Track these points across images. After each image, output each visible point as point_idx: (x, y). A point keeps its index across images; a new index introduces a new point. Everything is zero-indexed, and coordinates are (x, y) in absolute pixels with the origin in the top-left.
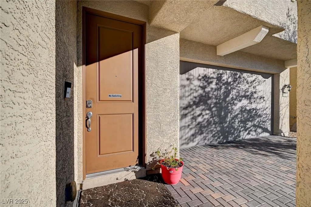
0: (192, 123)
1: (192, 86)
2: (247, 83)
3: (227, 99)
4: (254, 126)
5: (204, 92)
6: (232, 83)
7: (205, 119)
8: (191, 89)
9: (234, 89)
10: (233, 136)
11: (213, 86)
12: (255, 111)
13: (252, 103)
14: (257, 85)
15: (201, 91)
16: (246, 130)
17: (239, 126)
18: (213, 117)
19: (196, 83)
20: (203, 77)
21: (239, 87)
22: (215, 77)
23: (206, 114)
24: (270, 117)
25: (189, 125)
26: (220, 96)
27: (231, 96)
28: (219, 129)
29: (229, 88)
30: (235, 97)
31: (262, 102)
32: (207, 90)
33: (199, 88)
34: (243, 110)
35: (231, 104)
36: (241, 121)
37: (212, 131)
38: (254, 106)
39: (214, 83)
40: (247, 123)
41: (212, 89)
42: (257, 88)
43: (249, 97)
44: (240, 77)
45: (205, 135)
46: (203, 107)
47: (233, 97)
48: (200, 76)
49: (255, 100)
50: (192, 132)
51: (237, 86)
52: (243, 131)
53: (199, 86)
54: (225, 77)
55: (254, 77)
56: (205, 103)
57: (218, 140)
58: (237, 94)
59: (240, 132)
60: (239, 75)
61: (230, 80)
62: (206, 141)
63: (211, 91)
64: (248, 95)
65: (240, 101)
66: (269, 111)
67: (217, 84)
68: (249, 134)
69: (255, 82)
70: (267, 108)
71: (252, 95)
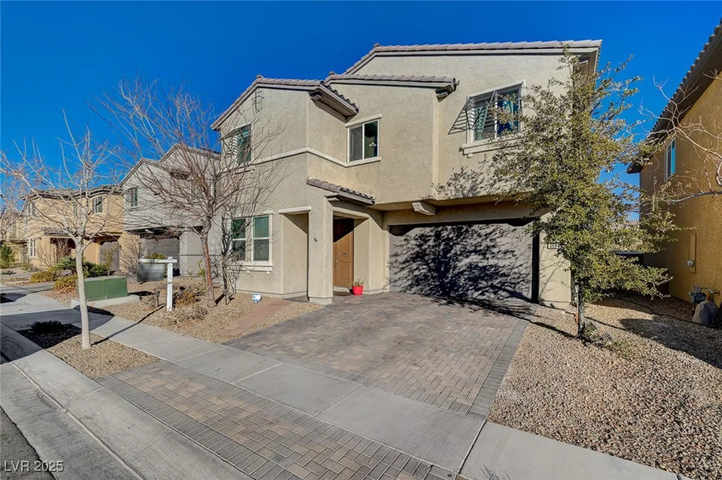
0: (409, 275)
1: (409, 246)
2: (479, 235)
3: (449, 255)
4: (492, 286)
5: (421, 249)
6: (454, 239)
7: (422, 273)
8: (408, 248)
9: (458, 244)
10: (457, 293)
11: (431, 243)
12: (493, 269)
13: (488, 259)
14: (498, 237)
15: (417, 249)
16: (477, 290)
17: (467, 284)
18: (431, 272)
19: (413, 242)
20: (420, 237)
21: (466, 242)
22: (433, 234)
23: (423, 269)
25: (406, 277)
26: (439, 252)
27: (453, 252)
28: (437, 283)
29: (451, 244)
30: (459, 253)
31: (510, 258)
32: (423, 248)
33: (417, 247)
34: (471, 267)
35: (453, 260)
37: (429, 285)
38: (492, 262)
39: (432, 241)
40: (480, 281)
41: (429, 246)
42: (498, 240)
43: (483, 253)
44: (466, 231)
45: (421, 287)
46: (420, 262)
47: (456, 253)
48: (416, 235)
49: (494, 255)
50: (410, 282)
51: (462, 241)
52: (472, 290)
53: (416, 245)
54: (445, 234)
55: (492, 227)
56: (422, 258)
58: (462, 250)
59: (468, 290)
60: (464, 229)
61: (451, 236)
62: (423, 292)
63: (429, 248)
64: (481, 250)
65: (467, 257)
66: (527, 270)
67: (435, 241)
68: (482, 294)
69: (494, 234)
70: (521, 265)
71: (487, 250)
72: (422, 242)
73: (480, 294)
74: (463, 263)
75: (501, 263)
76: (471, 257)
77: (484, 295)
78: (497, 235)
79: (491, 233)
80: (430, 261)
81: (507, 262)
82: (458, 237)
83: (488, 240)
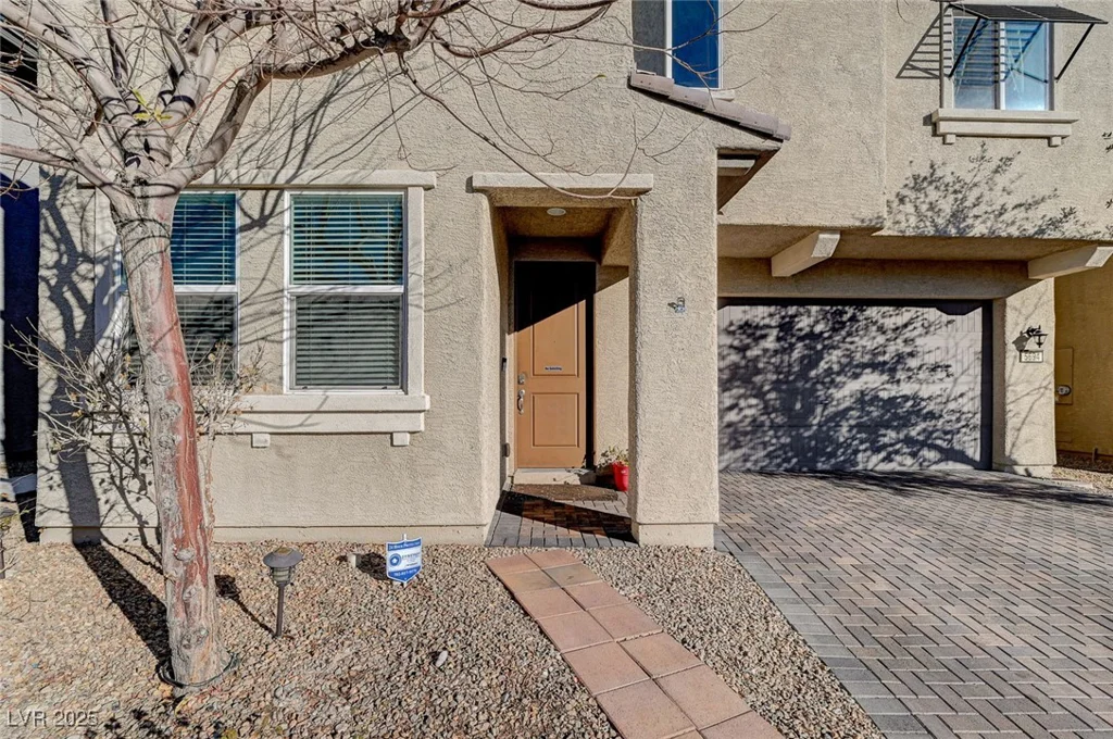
2: (882, 330)
3: (813, 373)
4: (908, 441)
5: (744, 357)
6: (826, 335)
7: (745, 417)
9: (834, 348)
10: (833, 461)
11: (770, 343)
12: (910, 403)
13: (898, 381)
14: (920, 335)
15: (734, 357)
16: (877, 450)
17: (854, 438)
18: (769, 414)
20: (741, 327)
21: (852, 343)
22: (773, 323)
23: (750, 407)
24: (977, 421)
26: (790, 365)
27: (823, 365)
28: (785, 440)
29: (819, 347)
30: (836, 368)
31: (941, 380)
32: (749, 353)
33: (732, 351)
34: (862, 400)
35: (823, 383)
36: (860, 427)
37: (765, 444)
38: (906, 389)
39: (771, 338)
40: (883, 432)
41: (766, 351)
42: (919, 342)
43: (890, 369)
44: (853, 319)
45: (745, 450)
46: (742, 391)
47: (830, 368)
48: (731, 324)
49: (910, 374)
51: (843, 342)
52: (865, 451)
53: (731, 347)
54: (804, 323)
55: (907, 314)
56: (747, 381)
57: (785, 465)
58: (844, 360)
59: (856, 452)
60: (849, 315)
61: (819, 328)
62: (749, 465)
63: (764, 355)
64: (885, 363)
65: (856, 376)
66: (971, 405)
67: (779, 339)
68: (888, 459)
69: (911, 327)
70: (962, 395)
71: (898, 362)
72: (748, 341)
73: (883, 460)
74: (846, 392)
75: (925, 392)
76: (864, 378)
77: (891, 461)
78: (916, 333)
79: (906, 326)
80: (766, 388)
81: (934, 389)
82: (834, 330)
83: (899, 341)
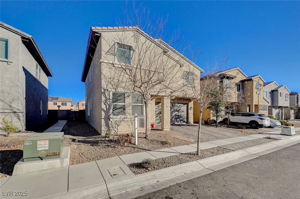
0: (159, 118)
1: (159, 108)
2: (177, 106)
4: (180, 120)
12: (180, 116)
14: (181, 107)
24: (186, 118)
31: (183, 113)
34: (175, 115)
36: (175, 119)
38: (180, 114)
44: (174, 105)
49: (180, 112)
52: (176, 122)
55: (180, 104)
64: (178, 110)
65: (175, 112)
66: (186, 116)
68: (178, 122)
83: (179, 108)
